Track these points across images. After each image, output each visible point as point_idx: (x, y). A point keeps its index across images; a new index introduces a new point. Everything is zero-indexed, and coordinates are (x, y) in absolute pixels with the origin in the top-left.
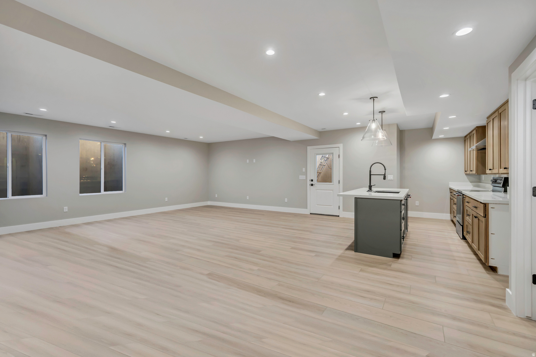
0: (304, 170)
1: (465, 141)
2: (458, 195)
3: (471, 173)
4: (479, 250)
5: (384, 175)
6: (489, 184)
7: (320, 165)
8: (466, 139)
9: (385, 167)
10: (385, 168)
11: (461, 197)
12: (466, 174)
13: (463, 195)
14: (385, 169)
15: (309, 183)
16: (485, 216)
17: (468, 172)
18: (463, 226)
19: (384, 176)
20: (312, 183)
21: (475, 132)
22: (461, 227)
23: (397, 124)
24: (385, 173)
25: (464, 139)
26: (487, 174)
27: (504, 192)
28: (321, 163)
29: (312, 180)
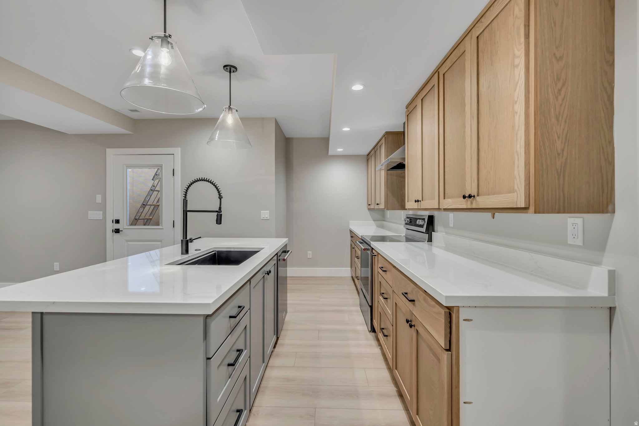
0: (99, 199)
1: (368, 160)
2: (364, 249)
3: (377, 207)
4: (418, 414)
5: (217, 211)
6: (401, 224)
7: (152, 190)
8: (370, 157)
9: (219, 192)
10: (220, 195)
11: (369, 252)
12: (369, 209)
13: (373, 249)
14: (220, 198)
15: (111, 226)
16: (448, 348)
17: (372, 207)
18: (371, 307)
19: (217, 215)
20: (117, 226)
21: (383, 140)
22: (369, 309)
23: (275, 119)
24: (220, 208)
25: (367, 158)
26: (406, 209)
27: (428, 242)
28: (154, 186)
29: (117, 222)
